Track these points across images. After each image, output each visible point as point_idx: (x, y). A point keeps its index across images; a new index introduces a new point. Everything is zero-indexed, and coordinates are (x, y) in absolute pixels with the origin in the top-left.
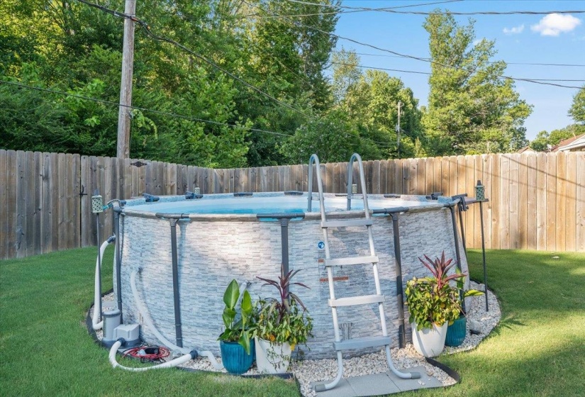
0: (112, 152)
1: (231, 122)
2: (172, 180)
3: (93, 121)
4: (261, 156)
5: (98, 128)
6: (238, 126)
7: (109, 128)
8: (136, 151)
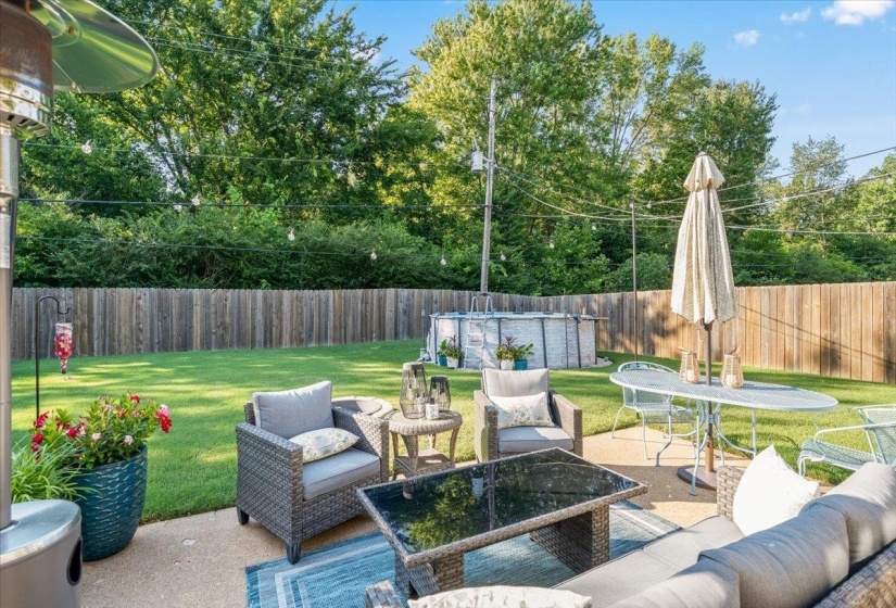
0: (477, 288)
2: (506, 304)
3: (468, 269)
5: (470, 274)
7: (476, 273)
8: (492, 286)
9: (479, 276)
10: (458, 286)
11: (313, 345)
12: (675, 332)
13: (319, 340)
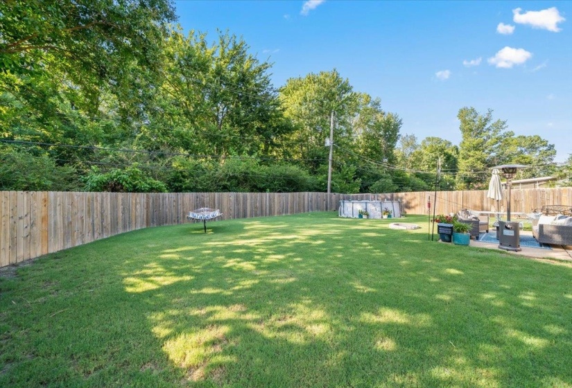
0: (326, 191)
1: (355, 179)
4: (364, 189)
6: (357, 181)
8: (332, 191)
9: (327, 187)
10: (319, 190)
11: (284, 215)
12: (413, 207)
13: (286, 213)
